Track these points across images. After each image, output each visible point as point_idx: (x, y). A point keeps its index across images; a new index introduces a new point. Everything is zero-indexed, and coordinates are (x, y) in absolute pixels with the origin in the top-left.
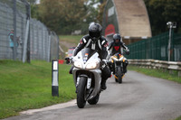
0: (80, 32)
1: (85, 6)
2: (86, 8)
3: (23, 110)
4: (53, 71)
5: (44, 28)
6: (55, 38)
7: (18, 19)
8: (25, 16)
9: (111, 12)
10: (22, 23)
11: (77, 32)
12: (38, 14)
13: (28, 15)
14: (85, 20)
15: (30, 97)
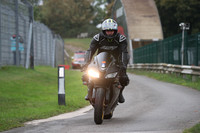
0: (86, 34)
1: (91, 7)
2: (92, 9)
3: (28, 120)
4: (59, 78)
5: (48, 32)
6: (60, 41)
7: (21, 22)
8: (27, 19)
9: (119, 13)
10: (25, 27)
11: (83, 35)
12: (41, 16)
13: (31, 18)
14: (92, 22)
15: (34, 106)
